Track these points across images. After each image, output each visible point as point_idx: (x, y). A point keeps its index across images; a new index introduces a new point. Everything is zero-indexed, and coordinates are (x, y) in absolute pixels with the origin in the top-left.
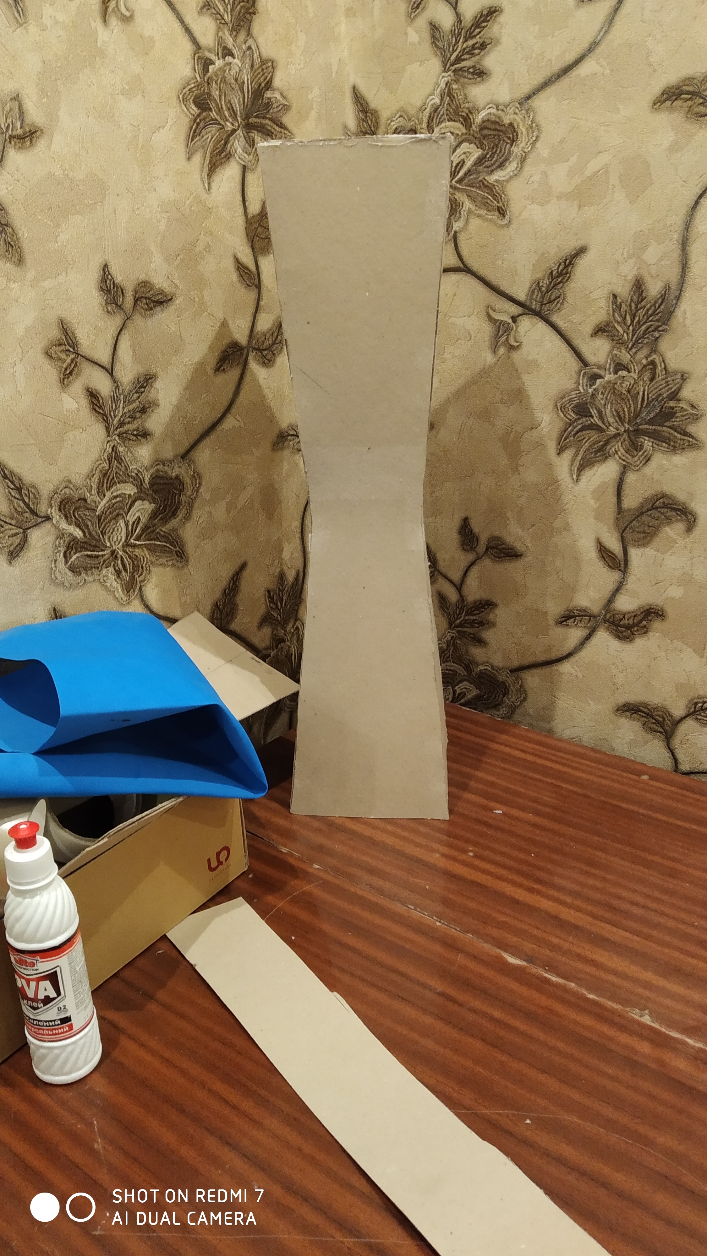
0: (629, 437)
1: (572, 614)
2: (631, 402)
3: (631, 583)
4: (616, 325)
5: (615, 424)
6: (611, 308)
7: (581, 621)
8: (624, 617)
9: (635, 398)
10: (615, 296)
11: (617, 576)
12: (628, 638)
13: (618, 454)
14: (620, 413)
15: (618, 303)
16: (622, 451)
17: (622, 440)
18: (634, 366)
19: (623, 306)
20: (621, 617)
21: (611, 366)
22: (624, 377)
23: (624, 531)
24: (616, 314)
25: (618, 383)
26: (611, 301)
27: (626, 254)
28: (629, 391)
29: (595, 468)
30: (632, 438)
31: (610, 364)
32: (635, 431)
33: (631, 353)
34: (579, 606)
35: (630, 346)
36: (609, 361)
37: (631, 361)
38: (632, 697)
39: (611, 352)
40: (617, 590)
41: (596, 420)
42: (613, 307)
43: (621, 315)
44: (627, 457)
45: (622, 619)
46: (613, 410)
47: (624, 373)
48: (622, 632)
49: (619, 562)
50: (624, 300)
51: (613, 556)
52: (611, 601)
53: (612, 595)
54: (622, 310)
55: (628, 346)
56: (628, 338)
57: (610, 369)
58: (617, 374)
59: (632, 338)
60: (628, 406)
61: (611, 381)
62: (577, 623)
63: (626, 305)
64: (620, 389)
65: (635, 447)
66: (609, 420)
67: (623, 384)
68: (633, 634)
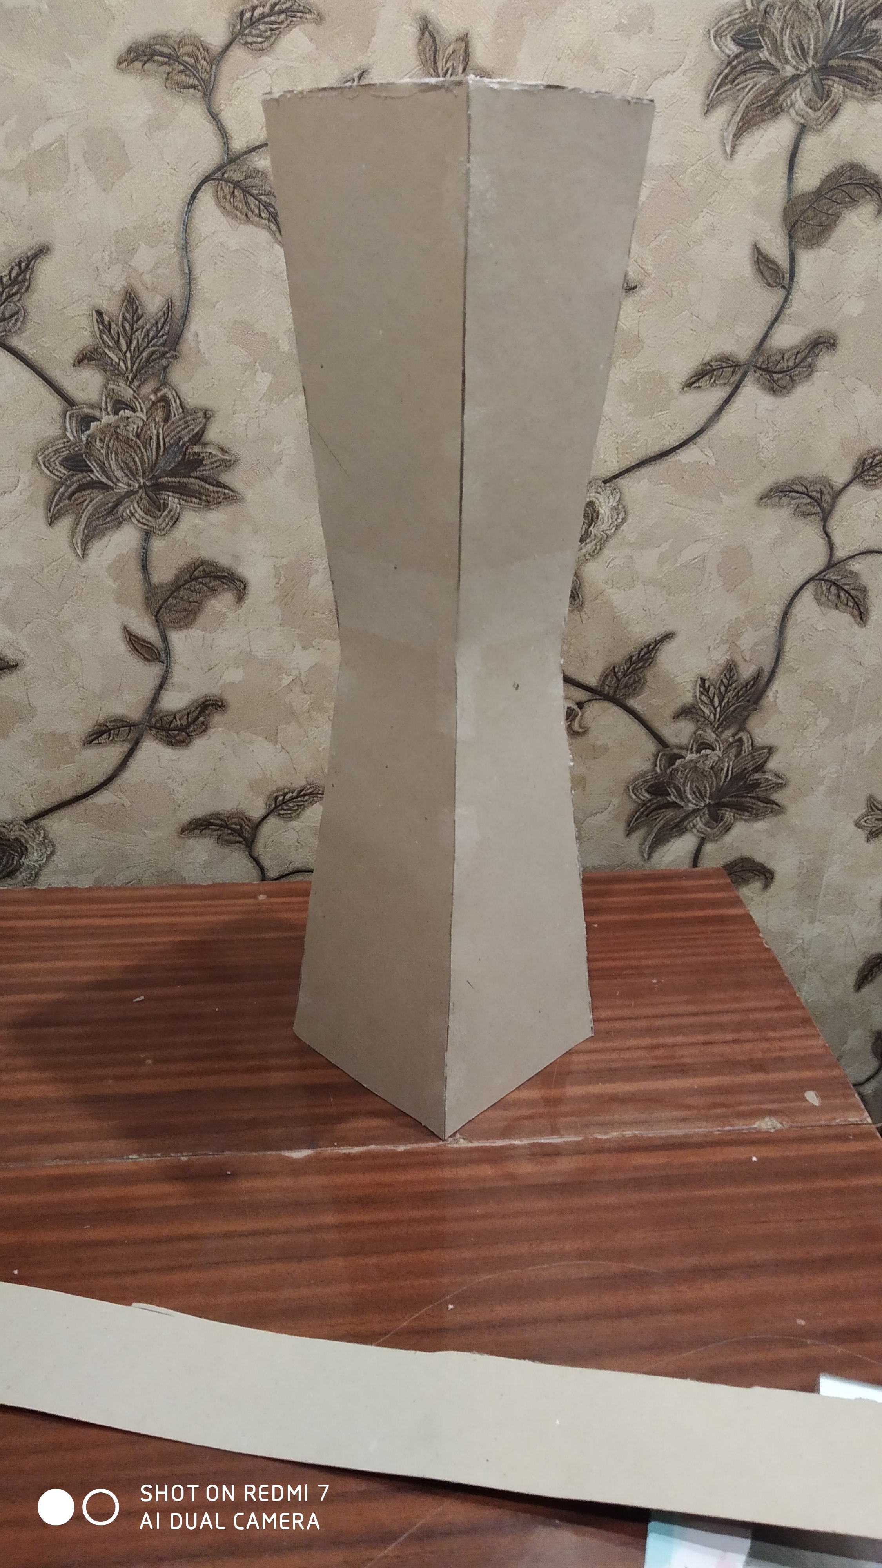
0: (146, 493)
1: (104, 728)
2: (143, 450)
3: (178, 675)
4: (107, 351)
5: (126, 480)
6: (96, 329)
7: (118, 735)
8: (175, 718)
9: (146, 442)
10: (100, 314)
11: (158, 669)
12: (184, 742)
13: (135, 517)
14: (130, 465)
15: (106, 323)
16: (139, 513)
17: (138, 498)
18: (140, 404)
19: (113, 325)
20: (171, 718)
21: (108, 405)
22: (128, 418)
23: (158, 612)
24: (105, 337)
25: (122, 426)
26: (95, 320)
27: (107, 258)
28: (138, 436)
29: (106, 538)
30: (151, 494)
31: (106, 403)
32: (153, 485)
33: (133, 386)
34: (112, 717)
35: (130, 378)
36: (104, 398)
37: (135, 397)
38: (199, 812)
39: (106, 386)
40: (161, 687)
41: (97, 475)
42: (99, 328)
43: (113, 338)
44: (148, 521)
45: (172, 721)
46: (120, 460)
47: (128, 413)
48: (175, 736)
49: (159, 652)
50: (114, 318)
51: (149, 646)
52: (155, 700)
53: (155, 694)
54: (112, 331)
55: (127, 377)
56: (127, 368)
57: (107, 408)
58: (118, 414)
59: (132, 368)
60: (140, 455)
61: (110, 424)
62: (113, 738)
63: (117, 325)
64: (125, 433)
65: (156, 507)
66: (116, 474)
67: (127, 428)
68: (189, 736)
